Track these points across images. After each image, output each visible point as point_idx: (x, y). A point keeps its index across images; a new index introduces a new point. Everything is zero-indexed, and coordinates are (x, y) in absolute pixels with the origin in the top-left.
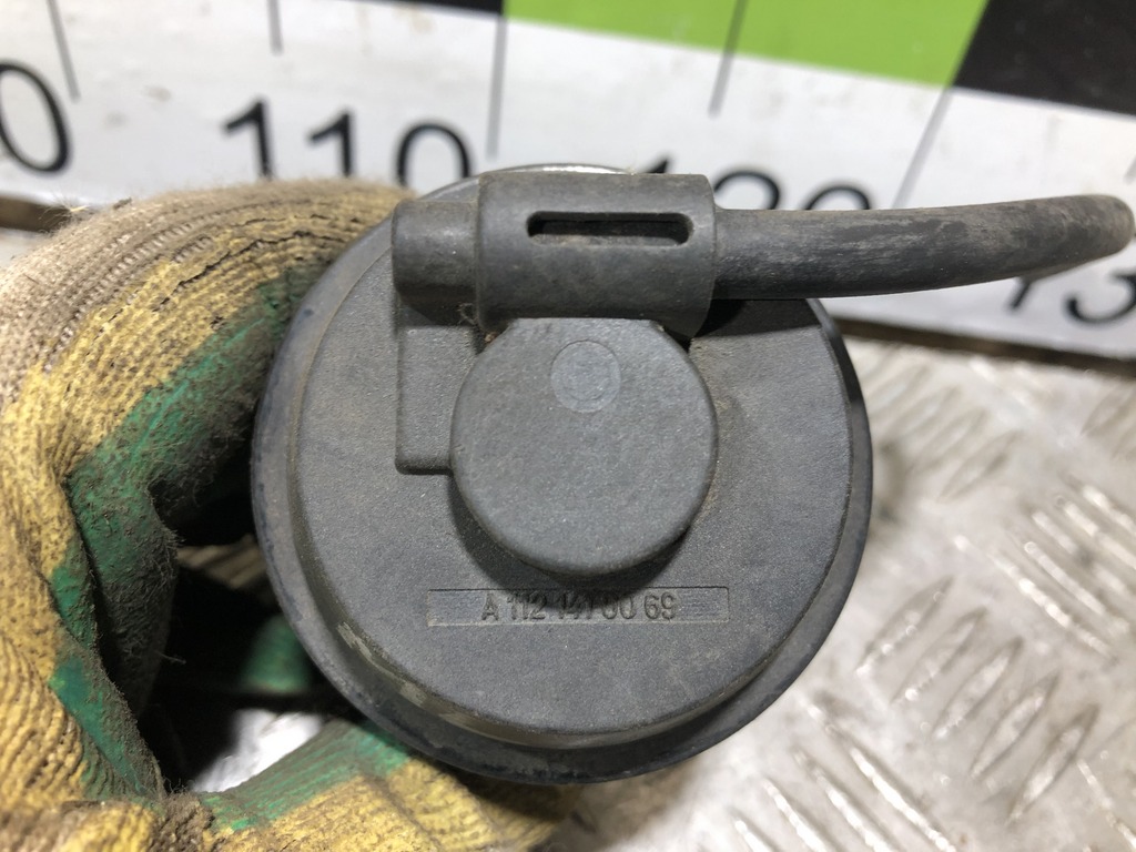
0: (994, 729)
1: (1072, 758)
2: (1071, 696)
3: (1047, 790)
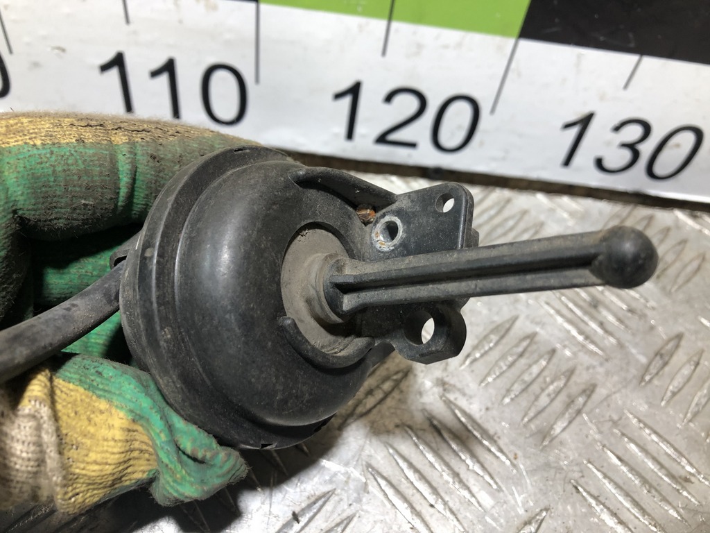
0: (537, 398)
1: (579, 412)
2: (581, 378)
3: (564, 429)
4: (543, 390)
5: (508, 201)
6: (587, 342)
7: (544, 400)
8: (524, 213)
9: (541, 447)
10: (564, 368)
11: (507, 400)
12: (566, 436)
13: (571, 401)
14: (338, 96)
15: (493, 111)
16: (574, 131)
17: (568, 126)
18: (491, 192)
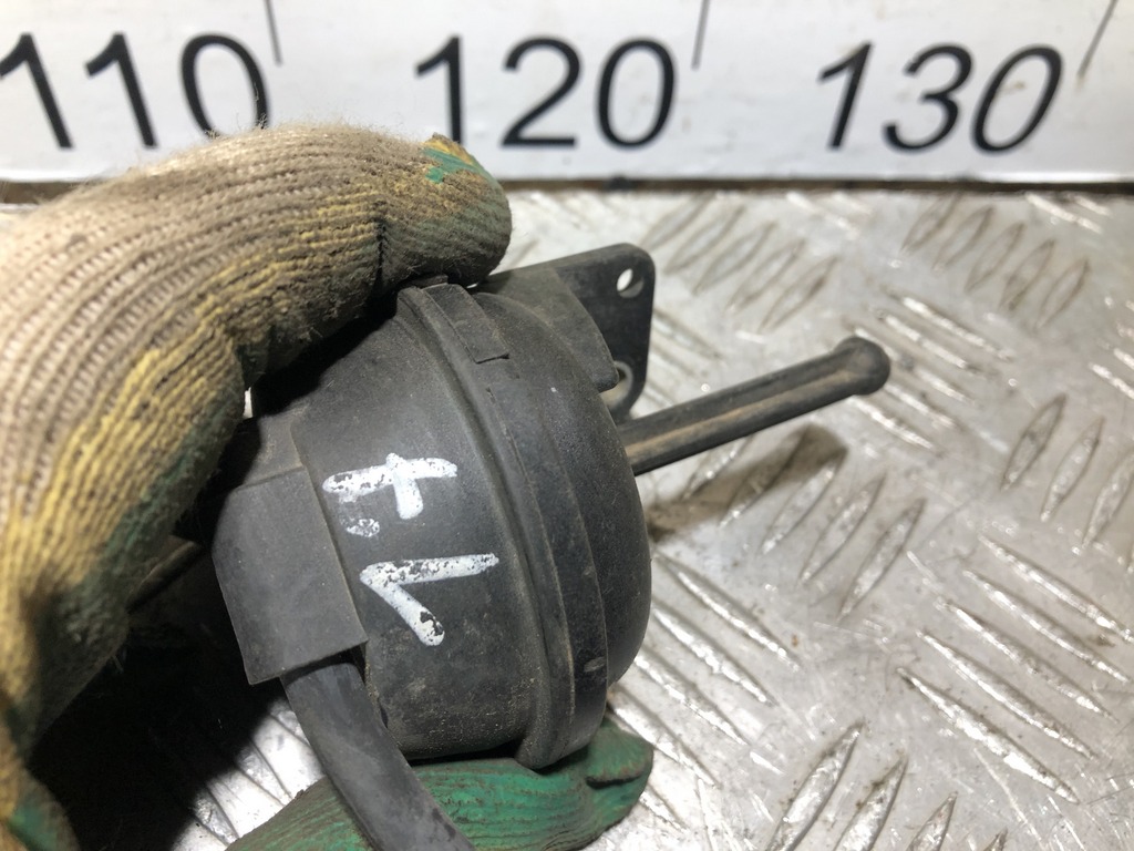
0: (823, 535)
1: (900, 550)
2: (897, 495)
3: (877, 583)
4: (832, 520)
5: (740, 212)
6: (902, 429)
7: (835, 538)
8: (769, 228)
9: (839, 619)
10: (866, 478)
11: (770, 545)
12: (881, 594)
13: (884, 534)
14: (424, 68)
15: (696, 62)
16: (840, 82)
17: (829, 73)
18: (708, 200)
